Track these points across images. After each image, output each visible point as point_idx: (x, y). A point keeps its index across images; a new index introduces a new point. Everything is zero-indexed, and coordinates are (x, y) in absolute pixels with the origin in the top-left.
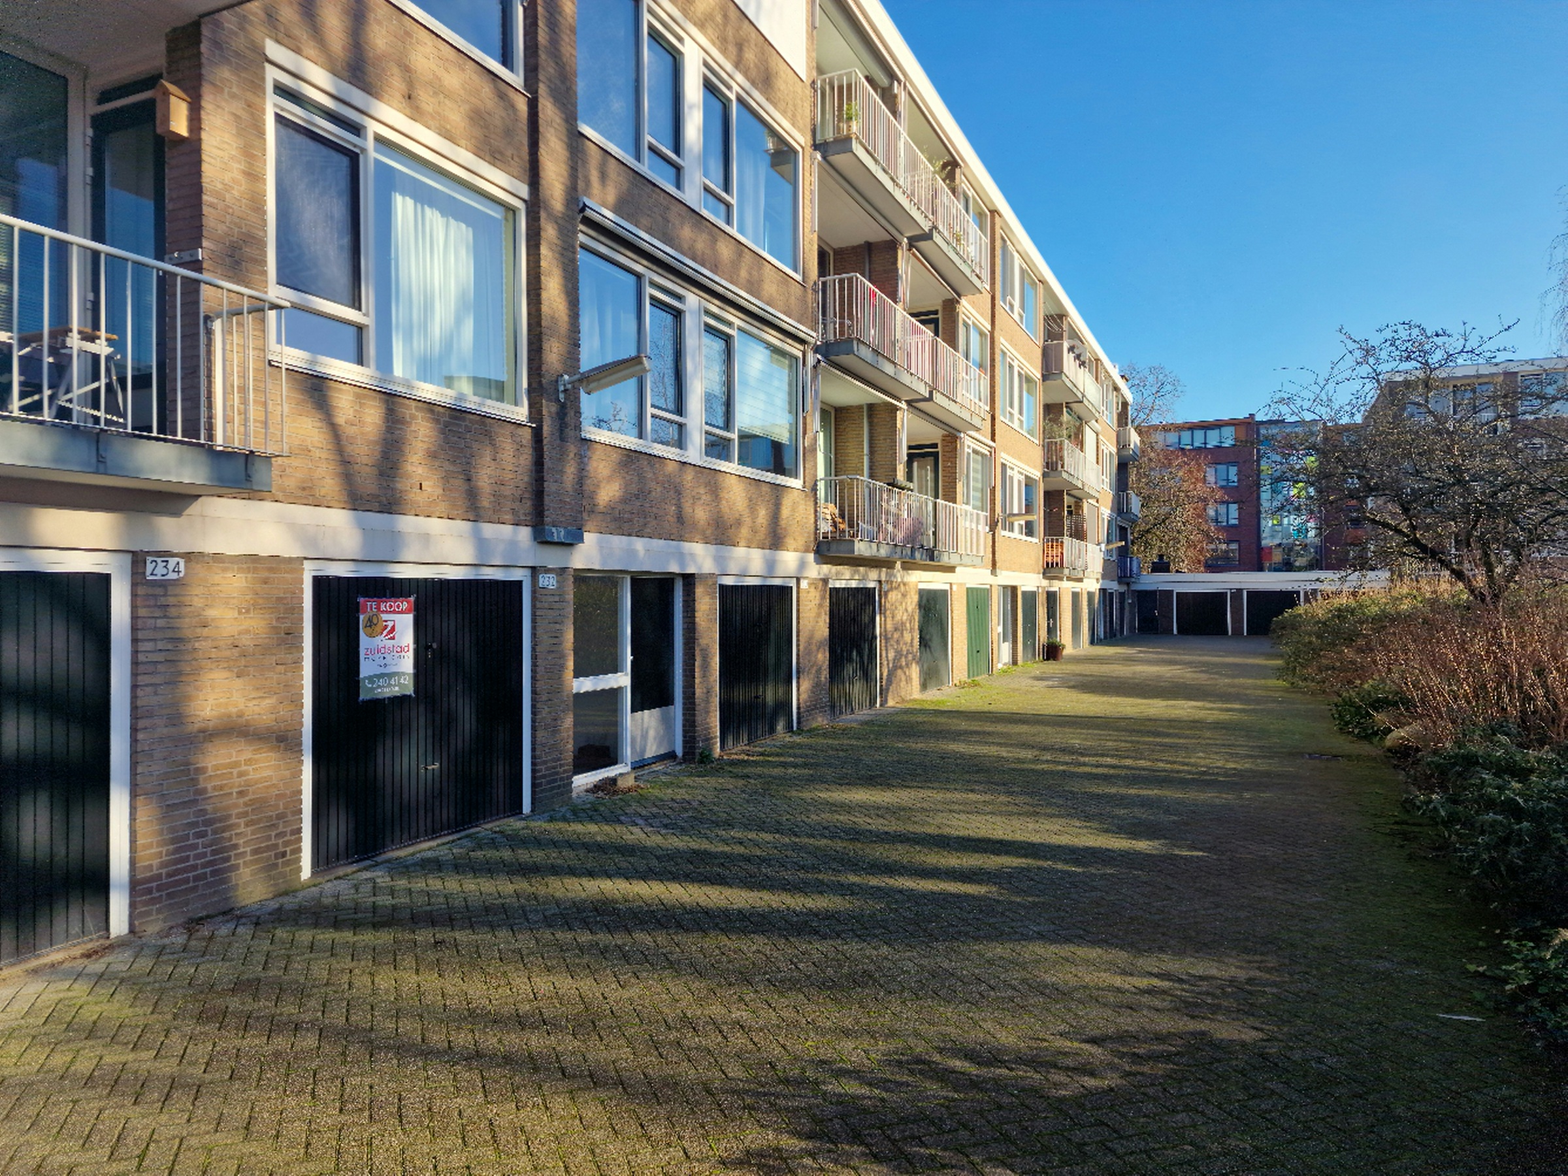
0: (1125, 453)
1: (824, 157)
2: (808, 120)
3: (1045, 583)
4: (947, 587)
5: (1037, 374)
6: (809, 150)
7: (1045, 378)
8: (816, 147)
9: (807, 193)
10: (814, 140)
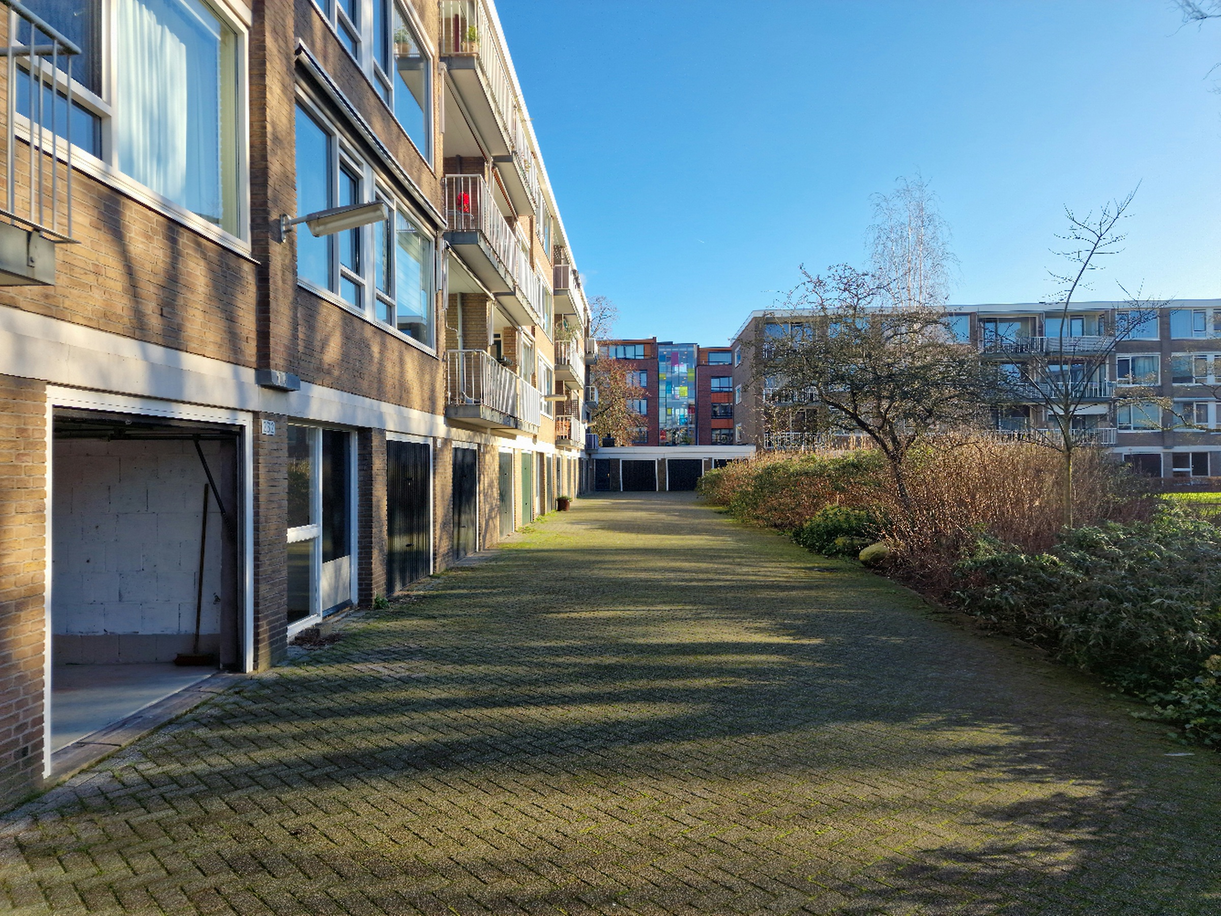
0: (589, 357)
1: (449, 70)
2: (436, 33)
3: (556, 451)
4: (511, 451)
5: (551, 289)
6: (437, 60)
7: (556, 292)
8: (442, 59)
9: (437, 98)
10: (440, 52)
